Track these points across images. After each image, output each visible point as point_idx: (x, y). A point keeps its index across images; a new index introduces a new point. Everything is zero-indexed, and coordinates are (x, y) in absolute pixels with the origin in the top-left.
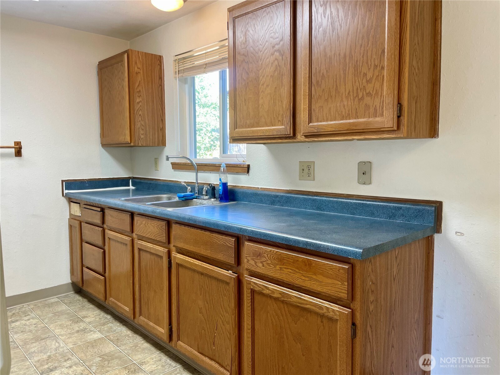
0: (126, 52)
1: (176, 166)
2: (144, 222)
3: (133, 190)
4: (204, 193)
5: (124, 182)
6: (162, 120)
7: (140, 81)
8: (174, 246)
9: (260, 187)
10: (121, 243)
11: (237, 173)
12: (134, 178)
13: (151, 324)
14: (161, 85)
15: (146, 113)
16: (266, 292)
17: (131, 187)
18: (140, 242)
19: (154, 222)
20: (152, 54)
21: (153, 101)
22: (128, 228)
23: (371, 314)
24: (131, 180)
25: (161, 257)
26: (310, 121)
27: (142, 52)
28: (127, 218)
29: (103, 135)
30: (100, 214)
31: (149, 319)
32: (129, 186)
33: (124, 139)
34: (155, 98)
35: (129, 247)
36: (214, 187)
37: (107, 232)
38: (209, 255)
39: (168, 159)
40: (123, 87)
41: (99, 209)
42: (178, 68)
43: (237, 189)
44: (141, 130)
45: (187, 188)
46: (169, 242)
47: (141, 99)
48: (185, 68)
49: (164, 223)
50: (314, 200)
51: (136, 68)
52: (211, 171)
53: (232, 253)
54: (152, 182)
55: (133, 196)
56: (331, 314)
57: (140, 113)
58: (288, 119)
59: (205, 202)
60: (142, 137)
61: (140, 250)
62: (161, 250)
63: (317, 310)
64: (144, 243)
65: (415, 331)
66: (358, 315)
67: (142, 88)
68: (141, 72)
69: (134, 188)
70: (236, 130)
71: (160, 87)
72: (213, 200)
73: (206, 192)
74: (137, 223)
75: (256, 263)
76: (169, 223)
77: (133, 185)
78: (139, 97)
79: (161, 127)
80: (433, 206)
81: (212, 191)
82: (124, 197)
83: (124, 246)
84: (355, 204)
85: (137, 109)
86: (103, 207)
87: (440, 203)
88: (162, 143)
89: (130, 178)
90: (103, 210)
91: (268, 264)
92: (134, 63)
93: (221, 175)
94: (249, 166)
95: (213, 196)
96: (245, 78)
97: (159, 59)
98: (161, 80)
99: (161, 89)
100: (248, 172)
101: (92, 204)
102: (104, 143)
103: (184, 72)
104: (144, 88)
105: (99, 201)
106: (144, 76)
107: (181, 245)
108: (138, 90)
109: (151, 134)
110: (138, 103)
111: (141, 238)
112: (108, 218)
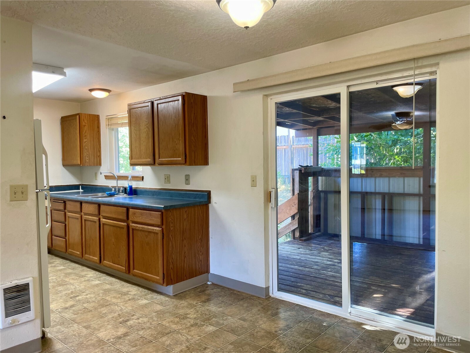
0: (78, 114)
1: (107, 177)
2: (87, 206)
3: (82, 192)
4: (121, 191)
5: (76, 187)
6: (99, 151)
7: (86, 130)
8: (102, 216)
9: (148, 187)
10: (75, 218)
11: (138, 181)
12: (83, 185)
13: (91, 257)
14: (99, 131)
15: (90, 148)
16: (137, 228)
17: (81, 190)
18: (85, 216)
19: (92, 205)
20: (93, 115)
21: (94, 141)
22: (79, 210)
23: (171, 231)
24: (80, 186)
25: (95, 222)
26: (159, 158)
27: (87, 114)
28: (78, 205)
29: (64, 159)
30: (63, 204)
31: (90, 255)
32: (80, 190)
33: (77, 162)
34: (95, 139)
35: (80, 220)
36: (126, 188)
37: (67, 213)
38: (117, 217)
39: (101, 174)
40: (76, 133)
41: (63, 202)
42: (108, 123)
43: (138, 189)
44: (86, 157)
45: (112, 189)
46: (99, 215)
47: (86, 140)
48: (112, 123)
49: (97, 205)
50: (169, 193)
51: (84, 123)
52: (125, 179)
53: (125, 215)
54: (93, 187)
55: (82, 194)
56: (156, 231)
57: (86, 147)
58: (152, 157)
59: (121, 196)
60: (87, 161)
61: (85, 220)
62: (96, 218)
63: (152, 231)
64: (87, 217)
65: (199, 243)
66: (164, 230)
67: (87, 133)
68: (87, 125)
69: (82, 191)
70: (132, 160)
71: (98, 132)
72: (125, 195)
73: (122, 191)
74: (84, 206)
75: (134, 217)
76: (99, 205)
77: (82, 189)
78: (85, 139)
79: (99, 155)
80: (207, 193)
81: (125, 190)
82: (77, 195)
83: (77, 220)
84: (183, 193)
85: (84, 145)
86: (65, 200)
87: (210, 191)
88: (99, 164)
89: (80, 185)
90: (65, 202)
91: (138, 217)
92: (82, 120)
93: (129, 182)
94: (143, 177)
95: (126, 193)
96: (135, 137)
97: (98, 117)
98: (99, 129)
99: (99, 133)
100: (143, 180)
101: (58, 199)
102: (64, 164)
103: (111, 126)
104: (88, 134)
105: (63, 197)
106: (88, 127)
107: (105, 215)
108: (85, 135)
109: (93, 159)
110: (85, 142)
111: (86, 214)
112: (68, 206)
